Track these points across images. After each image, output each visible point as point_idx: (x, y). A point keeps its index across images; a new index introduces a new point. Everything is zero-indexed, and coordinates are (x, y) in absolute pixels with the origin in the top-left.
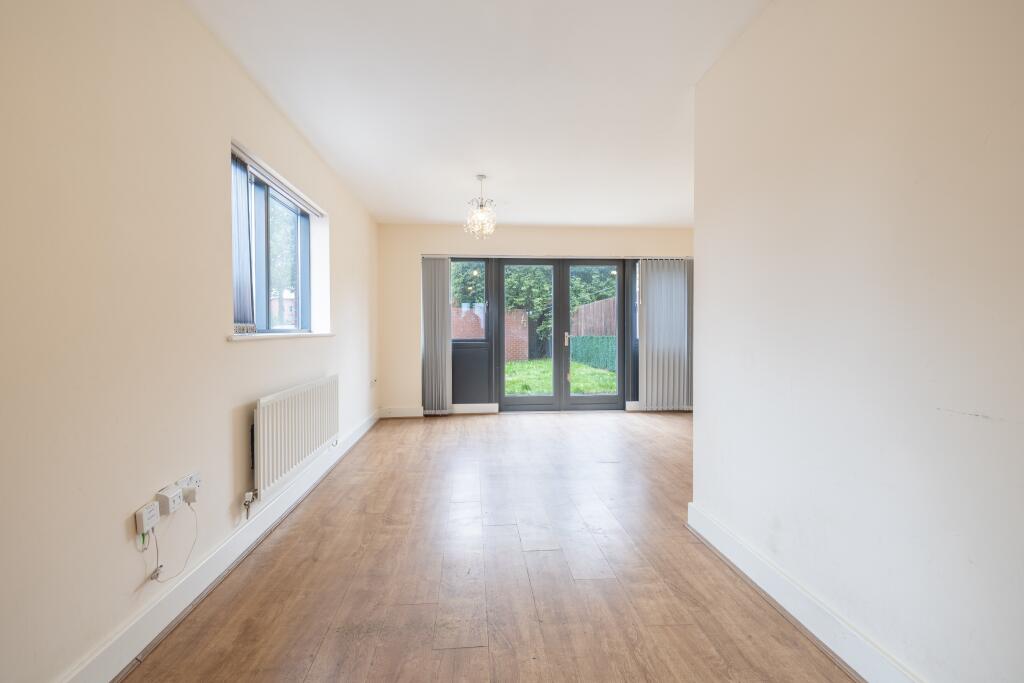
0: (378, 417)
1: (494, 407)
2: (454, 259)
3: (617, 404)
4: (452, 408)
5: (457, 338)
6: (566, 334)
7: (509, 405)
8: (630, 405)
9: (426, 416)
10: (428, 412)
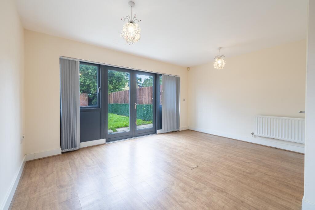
0: (26, 161)
1: (103, 141)
2: (81, 62)
3: (153, 132)
4: (80, 145)
5: (81, 106)
6: (135, 104)
7: (110, 139)
8: (158, 131)
9: (63, 153)
10: (65, 150)
